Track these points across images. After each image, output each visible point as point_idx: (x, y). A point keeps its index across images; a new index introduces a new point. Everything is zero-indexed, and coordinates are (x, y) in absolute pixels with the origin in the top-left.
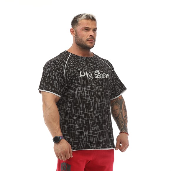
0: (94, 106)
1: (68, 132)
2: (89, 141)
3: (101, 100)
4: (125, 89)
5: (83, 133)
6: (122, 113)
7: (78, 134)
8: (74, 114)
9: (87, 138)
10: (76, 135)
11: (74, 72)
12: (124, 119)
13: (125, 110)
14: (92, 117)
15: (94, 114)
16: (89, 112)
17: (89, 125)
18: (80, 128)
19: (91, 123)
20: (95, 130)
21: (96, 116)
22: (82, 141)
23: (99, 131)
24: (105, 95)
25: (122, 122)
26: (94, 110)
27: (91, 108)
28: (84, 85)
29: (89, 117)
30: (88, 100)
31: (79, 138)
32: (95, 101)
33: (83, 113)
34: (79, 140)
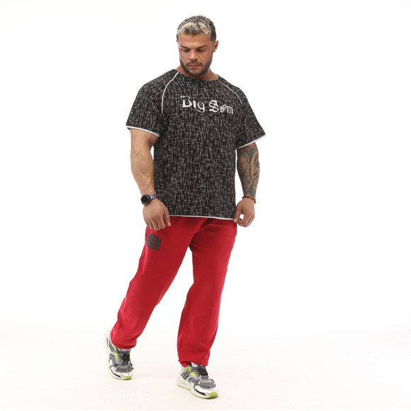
0: (203, 153)
1: (164, 189)
2: (191, 204)
3: (213, 144)
4: (263, 134)
5: (184, 191)
6: (250, 169)
7: (176, 192)
8: (173, 163)
9: (188, 199)
10: (173, 194)
11: (174, 101)
12: (253, 178)
13: (257, 165)
14: (198, 168)
15: (203, 164)
16: (193, 160)
17: (192, 180)
18: (179, 183)
19: (196, 177)
20: (203, 188)
21: (205, 168)
22: (181, 203)
23: (209, 190)
24: (222, 138)
25: (249, 183)
26: (202, 158)
27: (197, 155)
28: (189, 119)
29: (193, 169)
30: (193, 143)
31: (177, 198)
32: (205, 145)
33: (185, 162)
34: (177, 202)
